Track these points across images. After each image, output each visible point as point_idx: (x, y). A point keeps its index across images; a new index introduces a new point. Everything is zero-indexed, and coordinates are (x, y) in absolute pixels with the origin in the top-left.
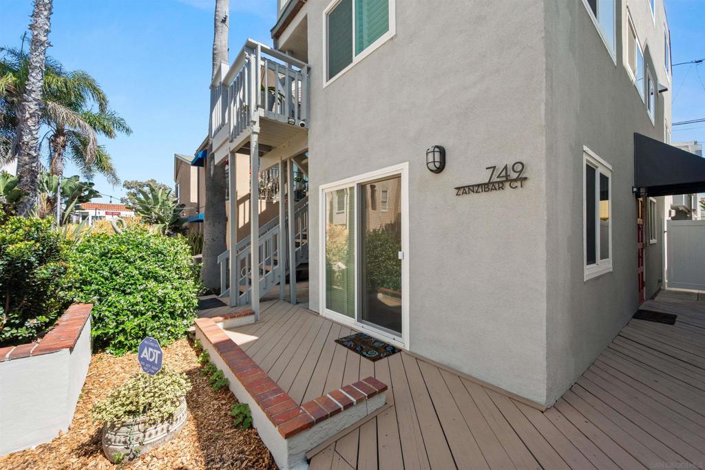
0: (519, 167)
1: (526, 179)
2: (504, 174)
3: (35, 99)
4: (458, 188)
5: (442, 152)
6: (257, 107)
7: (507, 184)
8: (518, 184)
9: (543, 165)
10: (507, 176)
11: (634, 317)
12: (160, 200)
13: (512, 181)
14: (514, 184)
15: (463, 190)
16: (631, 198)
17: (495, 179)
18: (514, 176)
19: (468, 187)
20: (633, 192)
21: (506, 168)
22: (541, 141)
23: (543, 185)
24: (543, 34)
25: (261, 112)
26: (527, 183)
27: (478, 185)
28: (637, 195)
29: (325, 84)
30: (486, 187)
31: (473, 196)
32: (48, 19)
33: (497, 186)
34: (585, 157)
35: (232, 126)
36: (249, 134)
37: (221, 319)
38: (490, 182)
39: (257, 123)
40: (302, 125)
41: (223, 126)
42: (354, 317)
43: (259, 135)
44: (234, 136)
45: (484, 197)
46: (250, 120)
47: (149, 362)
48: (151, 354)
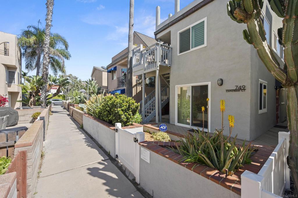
0: (244, 87)
1: (245, 89)
2: (240, 88)
3: (47, 47)
5: (222, 80)
6: (159, 62)
7: (241, 90)
8: (244, 90)
9: (250, 87)
10: (241, 88)
11: (274, 127)
12: (93, 85)
14: (242, 90)
15: (228, 91)
16: (274, 90)
17: (237, 89)
18: (243, 88)
19: (228, 90)
20: (275, 88)
21: (240, 86)
22: (249, 81)
23: (250, 91)
24: (250, 57)
25: (160, 63)
26: (245, 90)
27: (233, 90)
28: (276, 89)
29: (178, 55)
31: (231, 92)
32: (52, 16)
33: (238, 90)
34: (259, 82)
35: (146, 65)
36: (155, 70)
37: (150, 125)
38: (236, 89)
39: (159, 67)
40: (170, 66)
41: (140, 65)
42: (190, 125)
43: (159, 70)
44: (146, 69)
45: (234, 93)
46: (156, 66)
47: (163, 129)
48: (164, 128)
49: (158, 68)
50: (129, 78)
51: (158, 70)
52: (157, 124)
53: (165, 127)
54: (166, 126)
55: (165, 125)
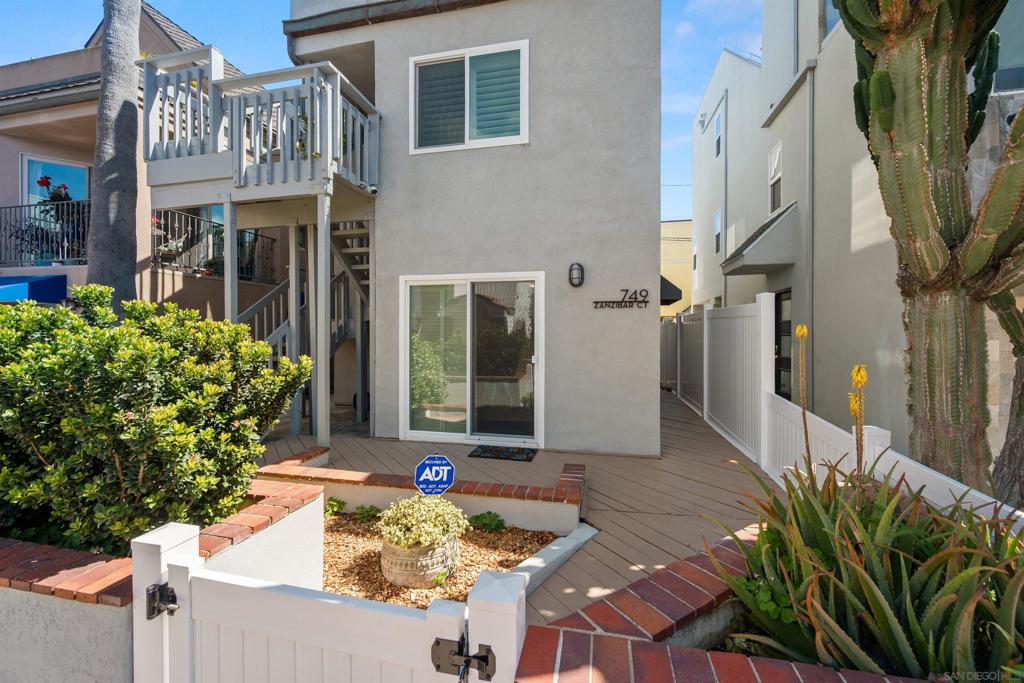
0: (644, 294)
1: (647, 302)
2: (633, 296)
4: (596, 303)
5: (582, 269)
6: (334, 159)
7: (635, 304)
8: (643, 305)
9: (659, 294)
10: (636, 298)
13: (639, 302)
14: (640, 305)
15: (600, 304)
17: (627, 299)
18: (640, 299)
19: (602, 302)
21: (635, 292)
22: (658, 278)
25: (336, 168)
26: (648, 305)
27: (614, 302)
29: (412, 151)
30: (620, 304)
31: (609, 310)
33: (628, 304)
35: (247, 162)
36: (313, 193)
37: (297, 462)
38: (623, 301)
39: (331, 182)
40: (374, 192)
41: (203, 152)
42: (465, 432)
43: (332, 198)
44: (252, 180)
45: (616, 312)
46: (319, 176)
47: (433, 482)
48: (437, 473)
49: (330, 188)
50: (112, 216)
51: (327, 194)
52: (327, 449)
53: (446, 468)
54: (448, 464)
55: (443, 459)
